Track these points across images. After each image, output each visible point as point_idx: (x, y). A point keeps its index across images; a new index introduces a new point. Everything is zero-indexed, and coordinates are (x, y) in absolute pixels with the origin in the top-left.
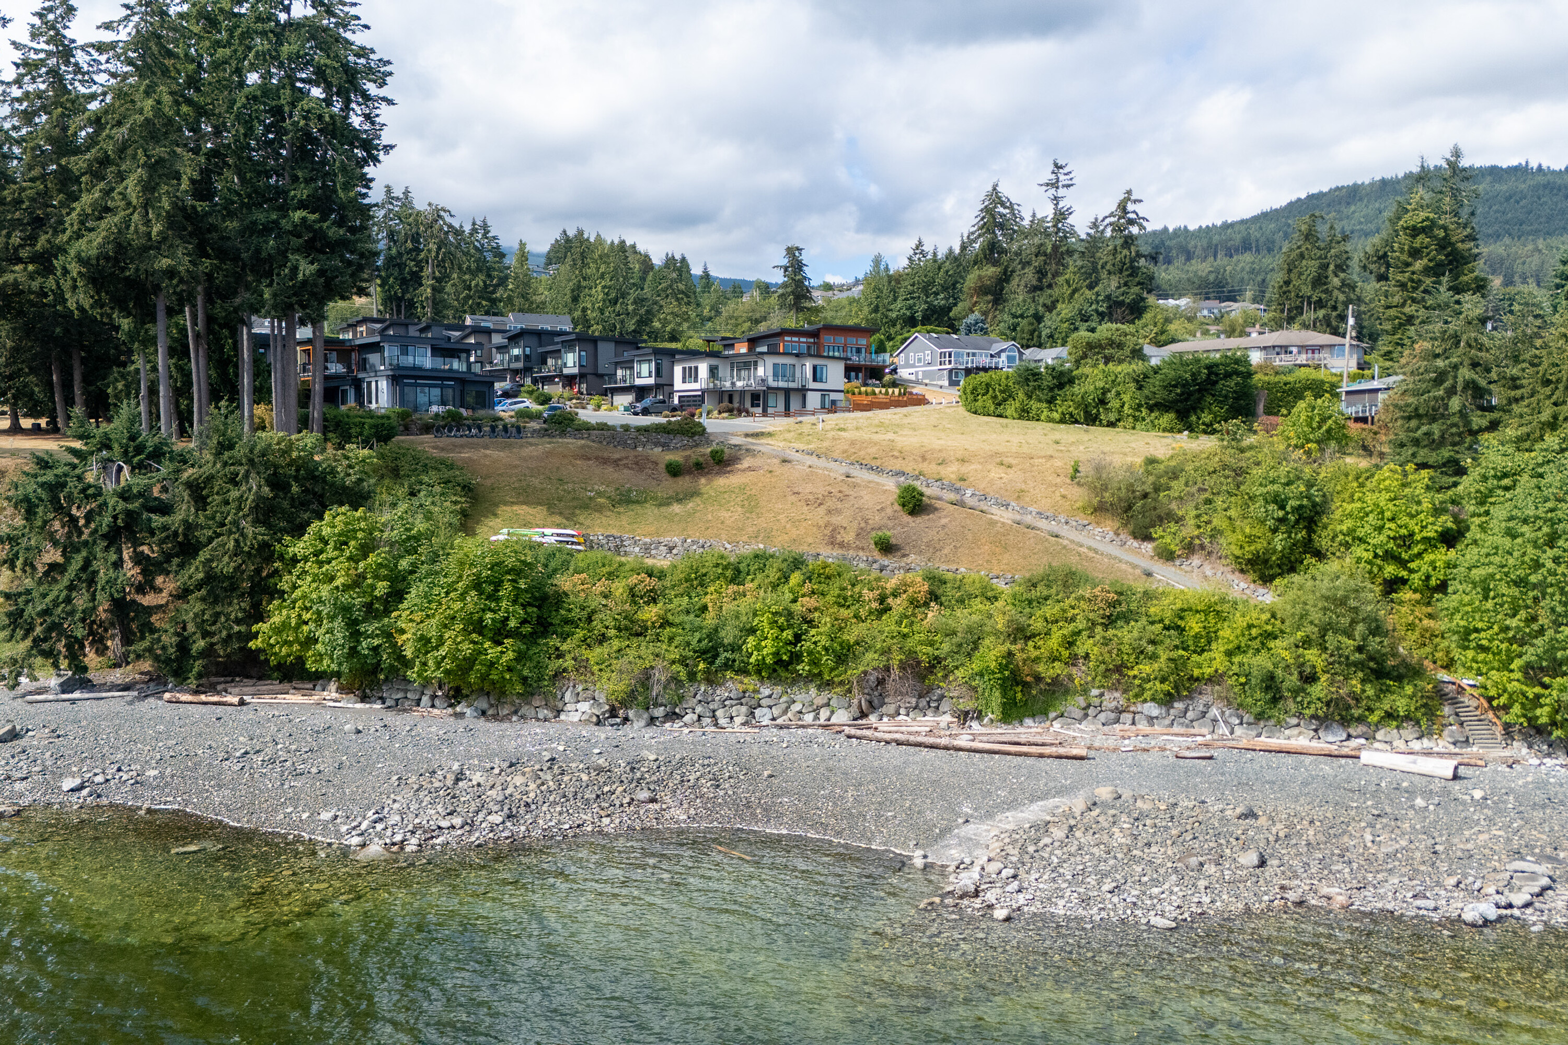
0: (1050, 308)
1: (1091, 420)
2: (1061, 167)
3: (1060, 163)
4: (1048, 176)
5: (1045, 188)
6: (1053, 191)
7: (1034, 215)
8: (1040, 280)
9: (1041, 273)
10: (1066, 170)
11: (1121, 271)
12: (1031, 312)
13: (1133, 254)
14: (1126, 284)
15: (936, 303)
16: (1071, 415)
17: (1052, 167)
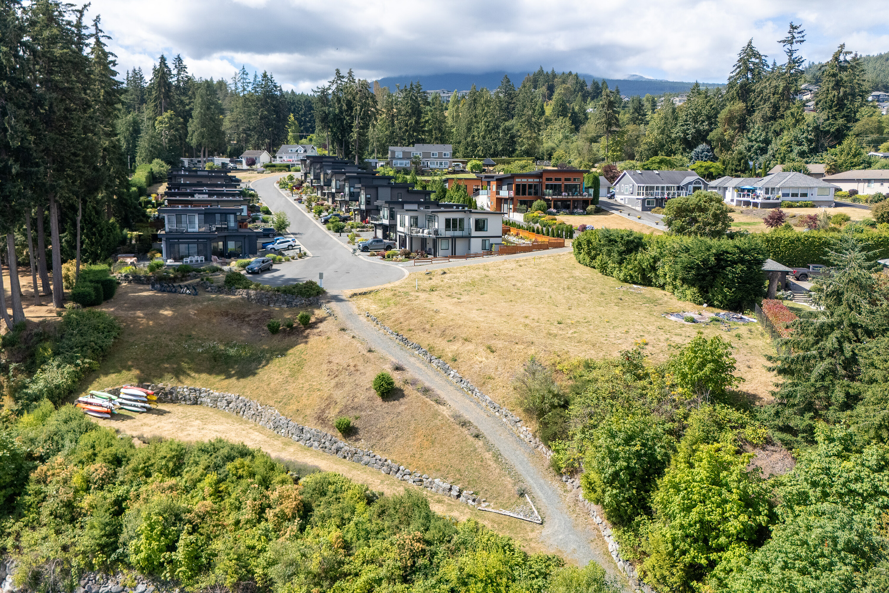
0: (777, 134)
1: (647, 282)
2: (796, 28)
3: (795, 24)
4: (785, 35)
5: (782, 44)
6: (788, 46)
7: (775, 64)
8: (774, 112)
9: (776, 107)
10: (799, 30)
11: (831, 107)
12: (762, 138)
13: (841, 94)
14: (834, 117)
15: (701, 128)
16: (631, 276)
17: (789, 29)
